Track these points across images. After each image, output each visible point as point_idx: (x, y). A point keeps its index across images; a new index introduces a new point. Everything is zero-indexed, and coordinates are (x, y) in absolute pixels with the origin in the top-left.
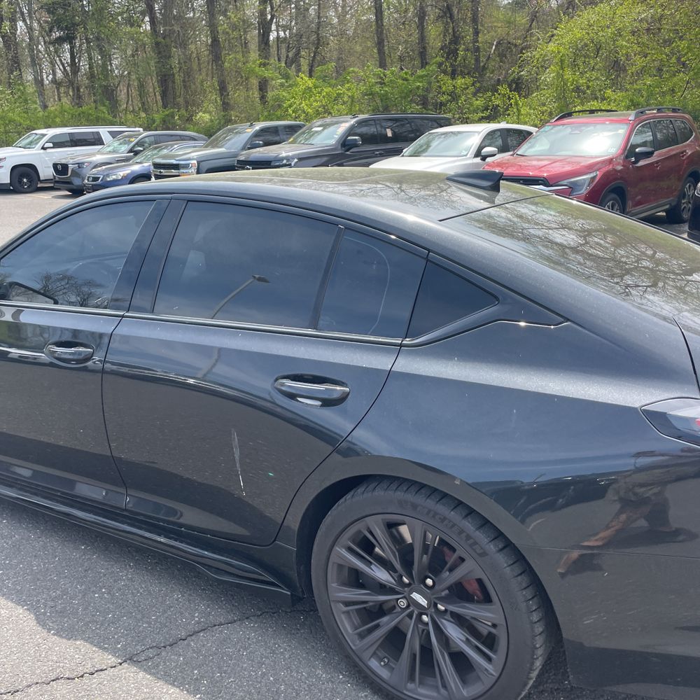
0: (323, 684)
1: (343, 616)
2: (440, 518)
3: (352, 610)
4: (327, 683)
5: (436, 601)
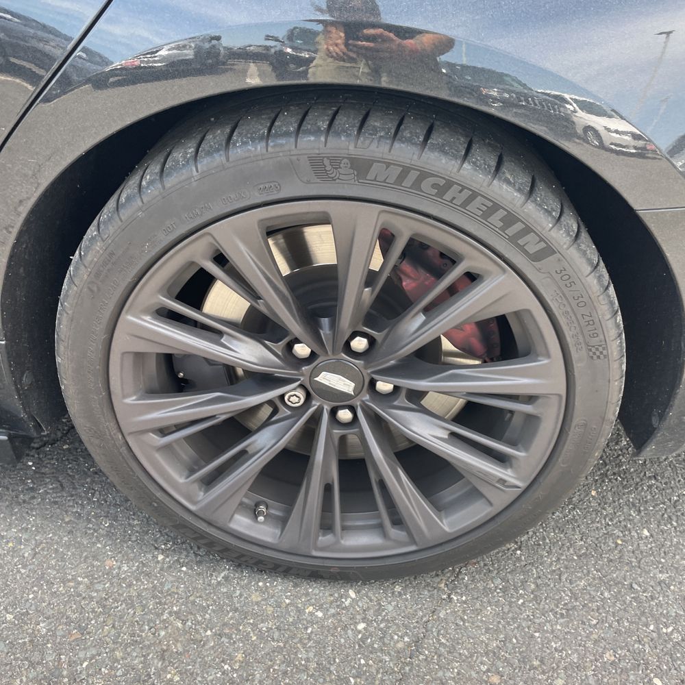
0: (130, 585)
1: (158, 457)
2: (434, 186)
3: (177, 441)
4: (138, 580)
5: (375, 376)
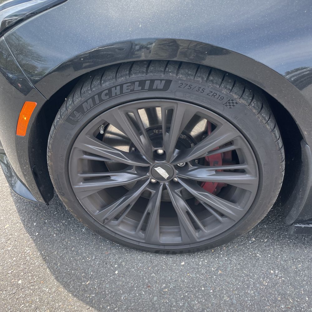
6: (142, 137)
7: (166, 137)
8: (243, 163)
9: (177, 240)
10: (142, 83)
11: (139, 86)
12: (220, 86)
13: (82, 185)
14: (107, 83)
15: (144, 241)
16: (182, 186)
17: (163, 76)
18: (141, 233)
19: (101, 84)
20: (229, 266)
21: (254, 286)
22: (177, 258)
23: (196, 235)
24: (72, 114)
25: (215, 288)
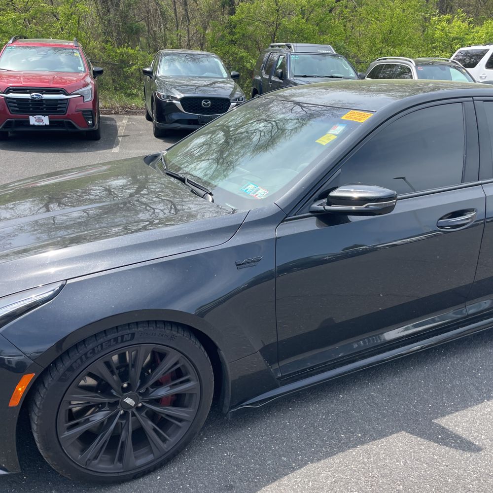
6: (114, 376)
7: (132, 371)
8: (186, 374)
9: (150, 457)
10: (116, 340)
11: (114, 341)
12: (164, 329)
13: (67, 434)
14: (91, 345)
15: (122, 471)
16: (147, 407)
17: (128, 331)
18: (118, 463)
19: (86, 347)
20: (194, 463)
21: (217, 469)
22: (152, 476)
23: (164, 446)
24: (64, 374)
25: (190, 483)
